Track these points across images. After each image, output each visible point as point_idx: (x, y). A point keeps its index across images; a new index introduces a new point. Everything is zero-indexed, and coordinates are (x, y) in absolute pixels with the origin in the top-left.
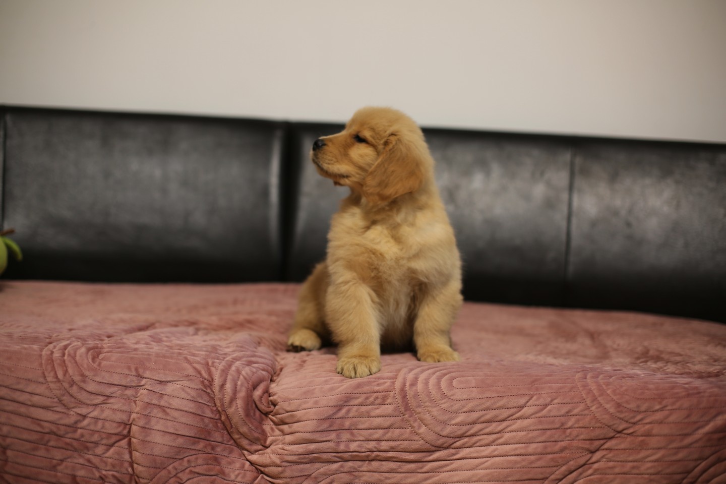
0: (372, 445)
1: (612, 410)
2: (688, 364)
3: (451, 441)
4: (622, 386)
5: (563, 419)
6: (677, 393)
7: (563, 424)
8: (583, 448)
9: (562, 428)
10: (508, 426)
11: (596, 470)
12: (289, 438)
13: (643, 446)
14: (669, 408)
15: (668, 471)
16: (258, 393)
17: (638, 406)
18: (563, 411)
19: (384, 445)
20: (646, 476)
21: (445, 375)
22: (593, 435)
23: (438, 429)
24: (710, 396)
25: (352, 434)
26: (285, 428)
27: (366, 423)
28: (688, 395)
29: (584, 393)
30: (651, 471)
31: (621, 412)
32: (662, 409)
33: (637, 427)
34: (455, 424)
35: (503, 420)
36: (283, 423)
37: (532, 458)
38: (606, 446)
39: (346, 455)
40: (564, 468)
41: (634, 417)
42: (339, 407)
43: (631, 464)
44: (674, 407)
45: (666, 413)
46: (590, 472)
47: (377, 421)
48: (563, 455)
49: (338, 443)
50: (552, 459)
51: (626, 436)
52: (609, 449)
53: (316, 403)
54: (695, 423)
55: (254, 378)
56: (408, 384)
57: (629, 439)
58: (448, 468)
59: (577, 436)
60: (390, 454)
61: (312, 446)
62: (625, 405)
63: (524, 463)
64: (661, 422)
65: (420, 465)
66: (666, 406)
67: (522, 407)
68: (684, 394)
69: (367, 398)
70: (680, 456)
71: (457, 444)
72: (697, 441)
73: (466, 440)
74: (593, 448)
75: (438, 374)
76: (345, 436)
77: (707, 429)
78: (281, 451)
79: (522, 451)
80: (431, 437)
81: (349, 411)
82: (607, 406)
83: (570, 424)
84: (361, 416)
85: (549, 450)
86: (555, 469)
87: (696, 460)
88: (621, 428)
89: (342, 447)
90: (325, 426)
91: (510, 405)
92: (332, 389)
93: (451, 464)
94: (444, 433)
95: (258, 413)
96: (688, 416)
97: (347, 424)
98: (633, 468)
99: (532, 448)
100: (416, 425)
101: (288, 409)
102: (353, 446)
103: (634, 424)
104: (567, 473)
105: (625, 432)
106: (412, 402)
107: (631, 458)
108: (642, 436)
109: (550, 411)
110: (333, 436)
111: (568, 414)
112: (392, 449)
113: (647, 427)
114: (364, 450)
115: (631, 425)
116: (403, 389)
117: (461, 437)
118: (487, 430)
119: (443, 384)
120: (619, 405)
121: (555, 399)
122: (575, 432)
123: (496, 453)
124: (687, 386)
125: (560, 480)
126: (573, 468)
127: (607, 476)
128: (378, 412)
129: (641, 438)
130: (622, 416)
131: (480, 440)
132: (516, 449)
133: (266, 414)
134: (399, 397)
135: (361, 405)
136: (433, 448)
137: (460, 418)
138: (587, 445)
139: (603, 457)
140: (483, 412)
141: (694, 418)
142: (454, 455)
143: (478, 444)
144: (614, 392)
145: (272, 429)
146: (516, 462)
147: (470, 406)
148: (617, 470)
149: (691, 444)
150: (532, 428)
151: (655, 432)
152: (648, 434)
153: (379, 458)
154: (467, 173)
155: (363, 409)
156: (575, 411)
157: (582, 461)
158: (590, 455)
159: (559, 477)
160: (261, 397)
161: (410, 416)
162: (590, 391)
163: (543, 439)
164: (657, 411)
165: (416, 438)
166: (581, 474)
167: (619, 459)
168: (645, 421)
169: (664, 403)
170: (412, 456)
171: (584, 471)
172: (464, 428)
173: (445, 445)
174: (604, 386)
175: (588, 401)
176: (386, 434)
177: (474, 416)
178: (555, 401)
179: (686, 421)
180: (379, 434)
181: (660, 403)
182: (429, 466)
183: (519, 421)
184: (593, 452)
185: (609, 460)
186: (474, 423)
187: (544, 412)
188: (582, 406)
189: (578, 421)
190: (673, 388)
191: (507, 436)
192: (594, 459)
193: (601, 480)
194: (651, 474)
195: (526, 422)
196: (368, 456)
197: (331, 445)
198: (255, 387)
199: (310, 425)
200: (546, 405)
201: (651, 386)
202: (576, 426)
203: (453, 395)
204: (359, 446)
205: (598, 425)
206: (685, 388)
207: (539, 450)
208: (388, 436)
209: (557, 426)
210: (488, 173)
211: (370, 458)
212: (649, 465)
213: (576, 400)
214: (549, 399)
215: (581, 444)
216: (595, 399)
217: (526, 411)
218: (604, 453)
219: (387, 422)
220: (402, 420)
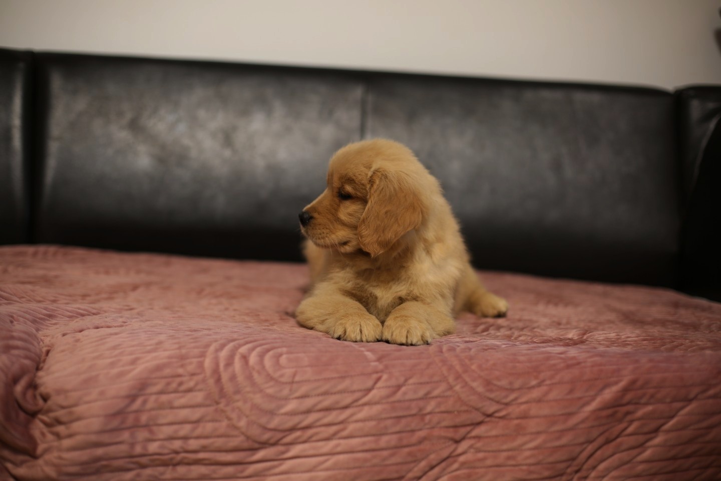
0: (177, 444)
1: (480, 389)
2: (535, 330)
3: (279, 435)
4: (487, 361)
5: (421, 403)
6: (554, 365)
7: (421, 409)
8: (446, 438)
9: (421, 415)
10: (352, 415)
11: (463, 464)
12: (67, 443)
13: (519, 431)
14: (548, 382)
15: (551, 459)
16: (19, 388)
17: (511, 383)
18: (421, 393)
19: (193, 444)
20: (524, 468)
21: (268, 350)
22: (458, 420)
23: (263, 420)
24: (593, 366)
25: (151, 432)
26: (61, 429)
27: (168, 416)
28: (569, 367)
29: (445, 370)
30: (531, 461)
31: (491, 391)
32: (539, 385)
33: (510, 409)
34: (286, 414)
35: (346, 407)
36: (59, 422)
37: (385, 453)
38: (474, 433)
39: (144, 460)
40: (423, 464)
41: (506, 397)
42: (132, 398)
43: (505, 454)
44: (554, 381)
45: (544, 389)
46: (455, 466)
47: (184, 413)
48: (422, 447)
49: (132, 445)
50: (410, 454)
51: (497, 420)
52: (478, 438)
53: (102, 393)
54: (580, 398)
55: (15, 368)
56: (222, 365)
57: (502, 423)
58: (277, 470)
59: (439, 423)
60: (201, 455)
61: (100, 452)
62: (495, 382)
63: (375, 461)
64: (539, 401)
65: (240, 467)
66: (543, 381)
67: (369, 390)
68: (562, 365)
69: (168, 384)
70: (564, 440)
71: (288, 439)
72: (583, 421)
73: (298, 434)
74: (458, 436)
75: (258, 349)
76: (142, 435)
77: (594, 405)
78: (56, 461)
79: (373, 446)
80: (255, 432)
81: (145, 402)
82: (474, 385)
83: (429, 409)
84: (161, 407)
85: (405, 442)
86: (412, 465)
87: (582, 444)
88: (491, 410)
89: (138, 449)
90: (115, 423)
91: (355, 387)
92: (121, 375)
93: (280, 465)
94: (272, 425)
95: (22, 415)
96: (571, 391)
97: (144, 418)
98: (509, 458)
99: (384, 441)
100: (234, 416)
101: (64, 403)
102: (153, 447)
103: (507, 404)
104: (427, 469)
105: (497, 415)
106: (229, 387)
107: (505, 447)
108: (517, 418)
109: (405, 393)
110: (125, 436)
111: (426, 397)
112: (204, 449)
113: (523, 407)
114: (166, 451)
115: (502, 406)
116: (216, 371)
117: (293, 429)
118: (326, 421)
119: (268, 361)
120: (488, 383)
121: (410, 378)
122: (436, 419)
123: (339, 449)
124: (562, 356)
125: (420, 478)
126: (434, 463)
127: (477, 470)
128: (183, 401)
129: (516, 422)
130: (492, 396)
131: (316, 434)
132: (364, 443)
133: (33, 415)
134: (211, 382)
135: (161, 392)
136: (256, 446)
137: (291, 406)
138: (450, 433)
139: (471, 447)
140: (320, 398)
141: (578, 394)
142: (283, 453)
143: (314, 438)
144: (480, 367)
145: (43, 434)
146: (366, 460)
147: (303, 390)
148: (489, 462)
149: (577, 424)
150: (384, 416)
151: (533, 412)
152: (525, 416)
153: (186, 461)
154: (245, 112)
155: (164, 398)
156: (436, 393)
157: (445, 453)
158: (454, 446)
159: (419, 474)
160: (24, 394)
161: (227, 405)
162: (451, 368)
163: (397, 428)
164: (533, 387)
165: (235, 433)
166: (444, 469)
167: (490, 449)
168: (520, 401)
169: (542, 376)
170: (230, 457)
171: (448, 466)
172: (296, 419)
173: (272, 441)
174: (467, 361)
175: (451, 379)
176: (194, 429)
177: (308, 403)
178: (411, 381)
179: (569, 397)
180: (185, 430)
181: (536, 378)
182: (252, 469)
183: (366, 408)
184: (457, 442)
185: (478, 451)
186: (308, 412)
187: (399, 396)
188: (443, 387)
189: (438, 405)
190: (548, 359)
191: (351, 428)
192: (460, 450)
193: (469, 476)
194: (530, 465)
195: (376, 409)
196: (172, 459)
197: (123, 448)
198: (15, 380)
199: (95, 423)
200: (399, 387)
201: (522, 358)
202: (437, 410)
203: (282, 376)
204: (161, 447)
205: (464, 408)
206: (561, 358)
207: (393, 443)
208: (198, 432)
209: (414, 412)
210: (269, 112)
211: (174, 462)
212: (528, 453)
213: (436, 378)
214: (402, 379)
215: (443, 433)
216: (458, 377)
217: (374, 394)
218: (471, 442)
219: (197, 414)
220: (216, 411)
